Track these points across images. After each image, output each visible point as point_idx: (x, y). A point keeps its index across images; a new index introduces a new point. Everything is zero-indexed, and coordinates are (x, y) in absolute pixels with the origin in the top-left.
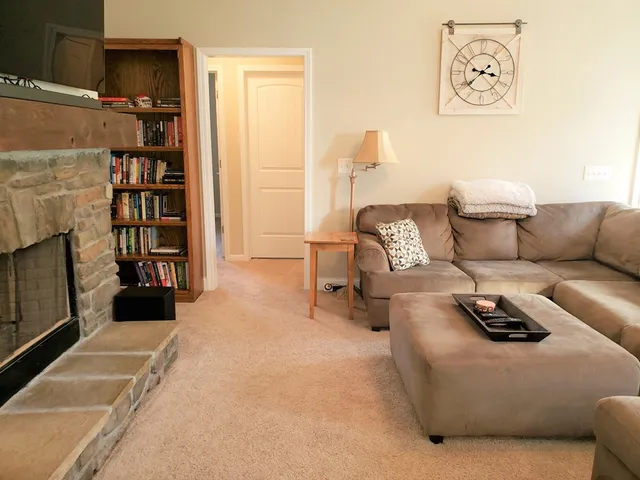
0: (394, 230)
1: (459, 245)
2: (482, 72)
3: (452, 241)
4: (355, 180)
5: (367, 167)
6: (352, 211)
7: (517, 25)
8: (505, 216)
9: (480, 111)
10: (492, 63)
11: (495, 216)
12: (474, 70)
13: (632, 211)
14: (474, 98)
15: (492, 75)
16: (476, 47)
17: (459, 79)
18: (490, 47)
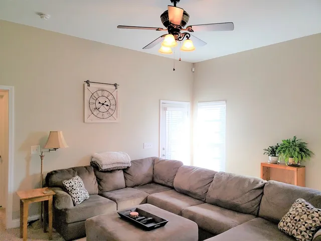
0: (73, 183)
1: (101, 185)
2: (103, 104)
3: (97, 184)
4: (44, 158)
5: (50, 150)
6: (42, 175)
7: (115, 85)
8: (119, 168)
9: (103, 121)
10: (107, 100)
11: (115, 169)
12: (99, 103)
13: (164, 160)
14: (100, 115)
15: (107, 105)
16: (100, 93)
17: (93, 106)
18: (106, 94)
